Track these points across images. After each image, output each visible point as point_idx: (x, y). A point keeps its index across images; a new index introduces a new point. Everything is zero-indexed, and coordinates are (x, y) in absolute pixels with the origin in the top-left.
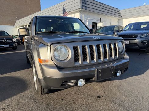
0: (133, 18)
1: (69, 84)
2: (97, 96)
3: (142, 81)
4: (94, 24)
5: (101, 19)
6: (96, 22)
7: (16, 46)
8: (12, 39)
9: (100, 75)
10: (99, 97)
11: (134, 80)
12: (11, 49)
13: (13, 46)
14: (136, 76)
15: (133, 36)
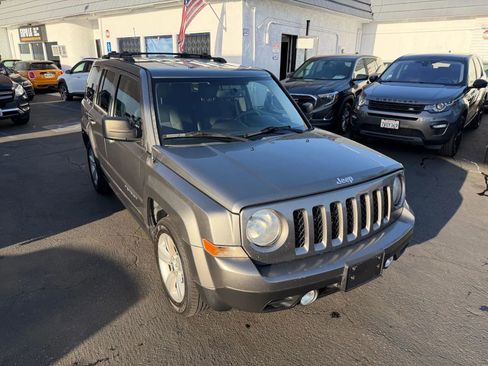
0: (410, 21)
1: (284, 303)
2: (331, 312)
3: (434, 262)
4: (288, 41)
5: (308, 22)
6: (295, 34)
7: (27, 113)
8: (11, 90)
9: (353, 278)
10: (335, 315)
11: (412, 258)
12: (10, 121)
13: (16, 112)
14: (419, 243)
15: (411, 106)
